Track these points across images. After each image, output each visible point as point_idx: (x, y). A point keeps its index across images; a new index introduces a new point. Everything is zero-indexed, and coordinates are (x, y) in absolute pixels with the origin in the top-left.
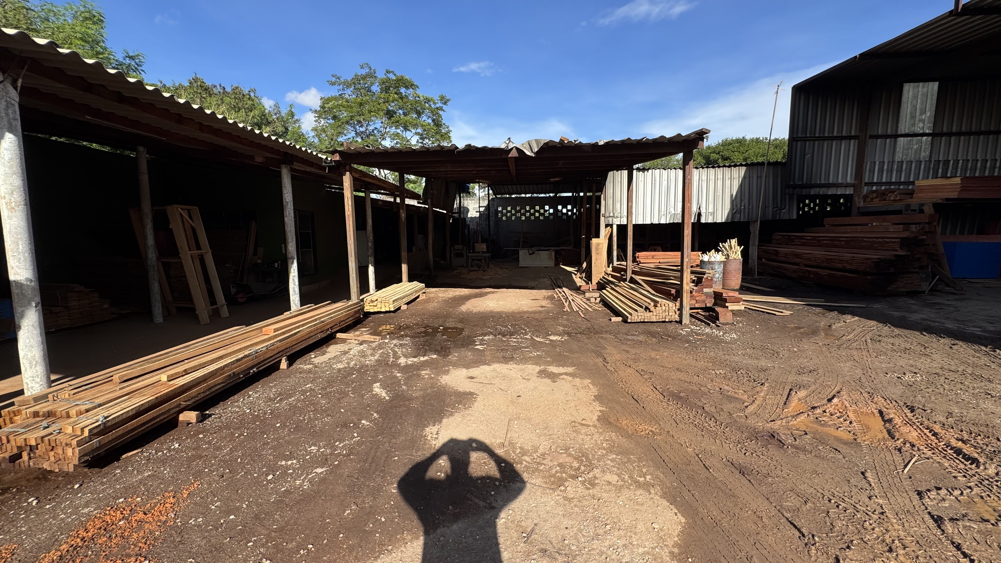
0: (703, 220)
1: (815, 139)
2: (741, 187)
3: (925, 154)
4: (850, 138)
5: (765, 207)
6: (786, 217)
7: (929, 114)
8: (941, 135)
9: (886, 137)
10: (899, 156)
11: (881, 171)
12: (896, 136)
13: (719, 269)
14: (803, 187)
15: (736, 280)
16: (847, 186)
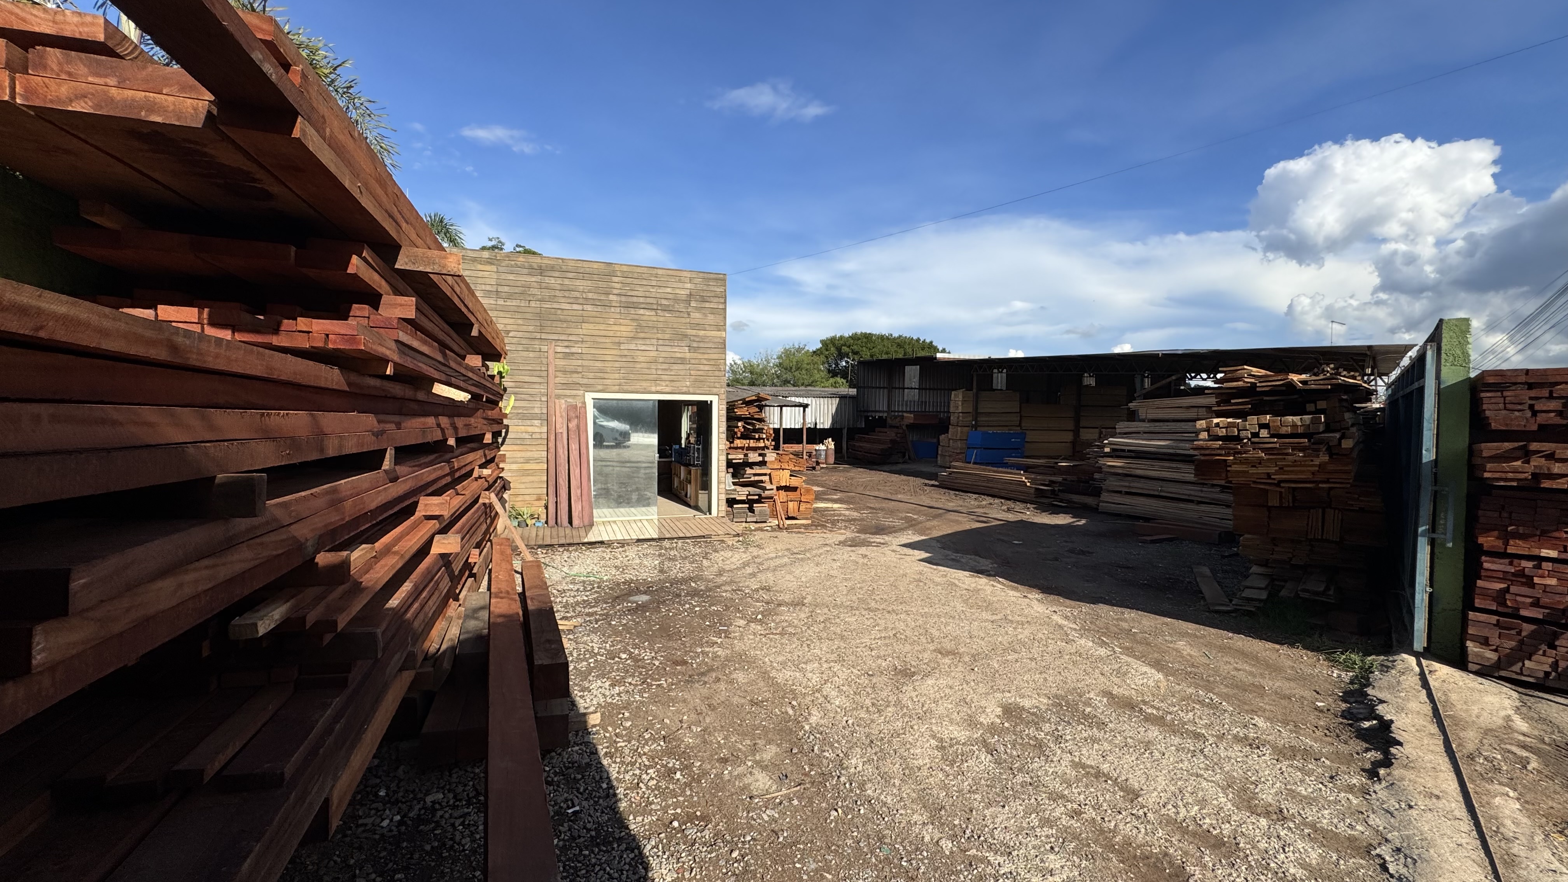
0: (818, 427)
1: (868, 387)
2: (837, 409)
3: (917, 398)
4: (884, 388)
5: (849, 420)
6: (859, 426)
7: (917, 379)
8: (923, 389)
9: (899, 388)
10: (906, 399)
11: (898, 405)
12: (904, 388)
13: (823, 453)
14: (864, 411)
15: (832, 459)
16: (884, 412)
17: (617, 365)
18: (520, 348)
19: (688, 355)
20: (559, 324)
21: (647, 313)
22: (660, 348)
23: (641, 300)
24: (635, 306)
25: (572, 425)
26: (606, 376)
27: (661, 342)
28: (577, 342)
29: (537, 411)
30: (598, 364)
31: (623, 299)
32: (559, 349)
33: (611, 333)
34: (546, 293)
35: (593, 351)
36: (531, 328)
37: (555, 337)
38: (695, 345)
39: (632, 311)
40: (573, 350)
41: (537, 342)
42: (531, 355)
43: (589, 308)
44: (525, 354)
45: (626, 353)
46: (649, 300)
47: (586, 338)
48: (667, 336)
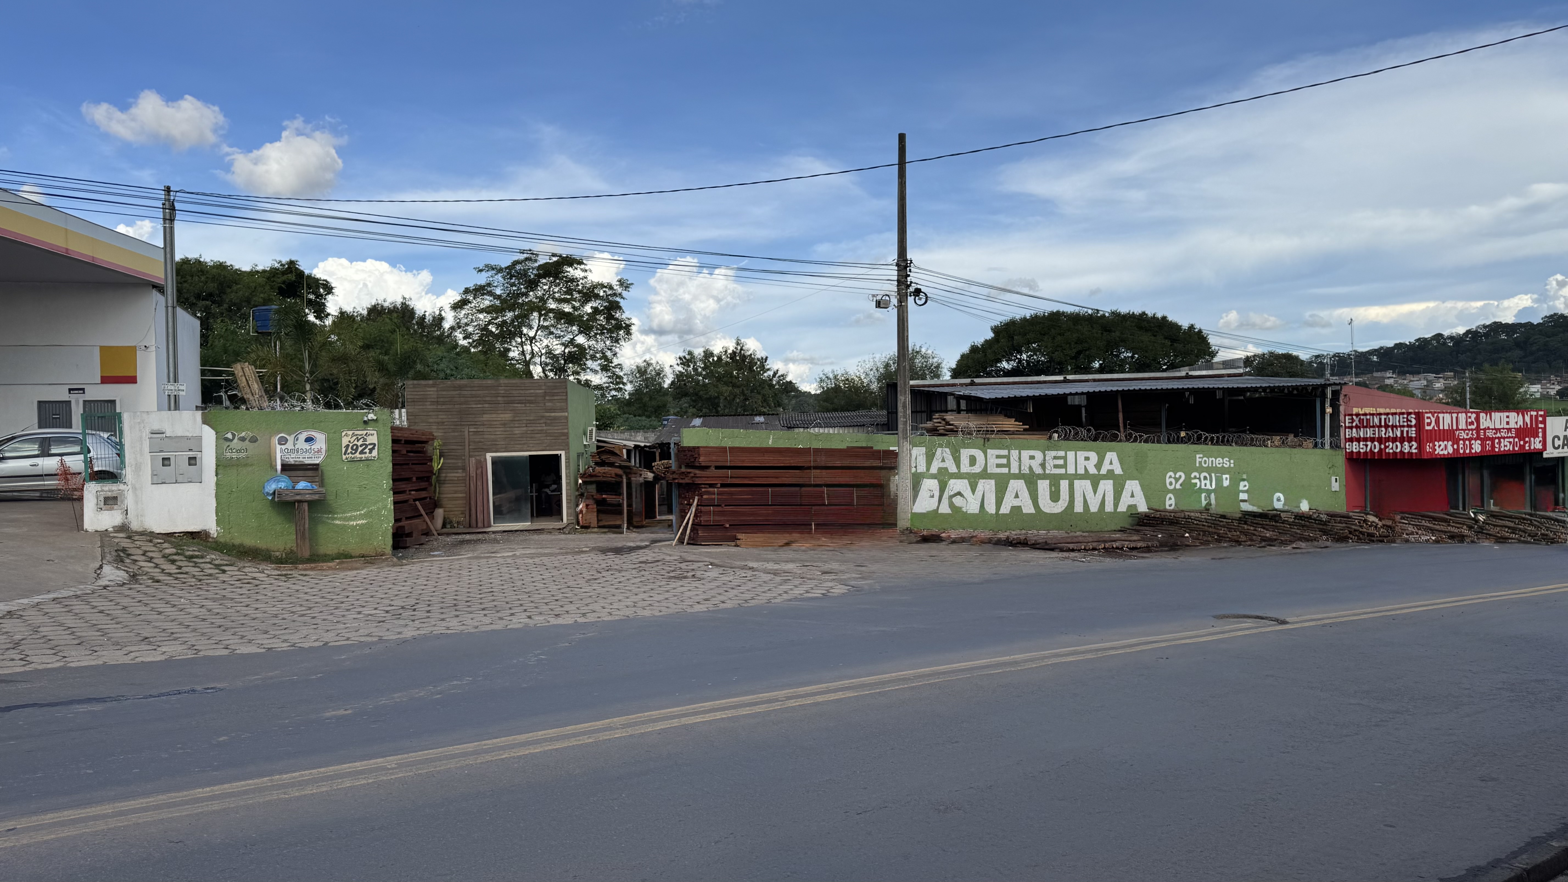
17: (502, 436)
18: (450, 430)
19: (545, 428)
20: (471, 416)
21: (519, 405)
22: (528, 425)
23: (517, 398)
24: (513, 402)
25: (479, 471)
26: (498, 443)
27: (528, 422)
28: (480, 425)
29: (460, 465)
30: (492, 437)
31: (506, 399)
32: (471, 430)
33: (499, 419)
34: (462, 399)
35: (489, 430)
36: (456, 420)
37: (469, 423)
38: (549, 422)
39: (511, 405)
40: (479, 430)
41: (459, 427)
42: (456, 434)
43: (487, 405)
44: (453, 434)
45: (508, 429)
46: (520, 398)
47: (485, 423)
48: (531, 418)
